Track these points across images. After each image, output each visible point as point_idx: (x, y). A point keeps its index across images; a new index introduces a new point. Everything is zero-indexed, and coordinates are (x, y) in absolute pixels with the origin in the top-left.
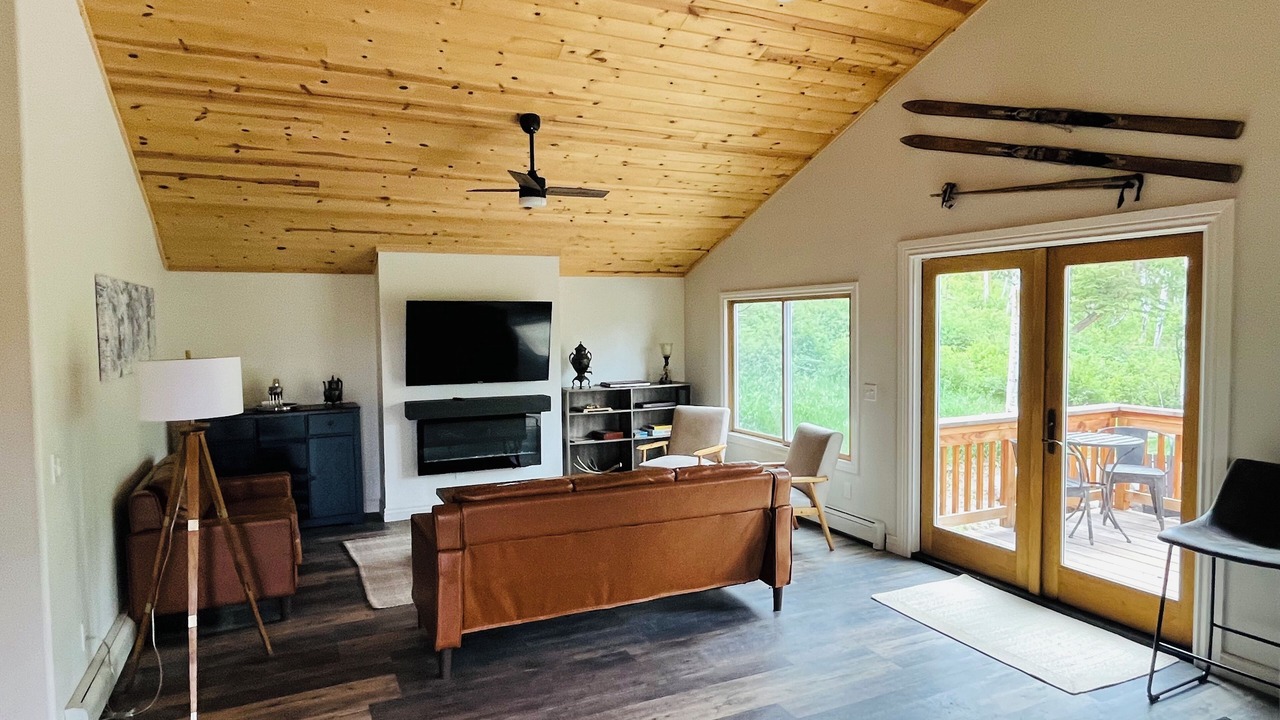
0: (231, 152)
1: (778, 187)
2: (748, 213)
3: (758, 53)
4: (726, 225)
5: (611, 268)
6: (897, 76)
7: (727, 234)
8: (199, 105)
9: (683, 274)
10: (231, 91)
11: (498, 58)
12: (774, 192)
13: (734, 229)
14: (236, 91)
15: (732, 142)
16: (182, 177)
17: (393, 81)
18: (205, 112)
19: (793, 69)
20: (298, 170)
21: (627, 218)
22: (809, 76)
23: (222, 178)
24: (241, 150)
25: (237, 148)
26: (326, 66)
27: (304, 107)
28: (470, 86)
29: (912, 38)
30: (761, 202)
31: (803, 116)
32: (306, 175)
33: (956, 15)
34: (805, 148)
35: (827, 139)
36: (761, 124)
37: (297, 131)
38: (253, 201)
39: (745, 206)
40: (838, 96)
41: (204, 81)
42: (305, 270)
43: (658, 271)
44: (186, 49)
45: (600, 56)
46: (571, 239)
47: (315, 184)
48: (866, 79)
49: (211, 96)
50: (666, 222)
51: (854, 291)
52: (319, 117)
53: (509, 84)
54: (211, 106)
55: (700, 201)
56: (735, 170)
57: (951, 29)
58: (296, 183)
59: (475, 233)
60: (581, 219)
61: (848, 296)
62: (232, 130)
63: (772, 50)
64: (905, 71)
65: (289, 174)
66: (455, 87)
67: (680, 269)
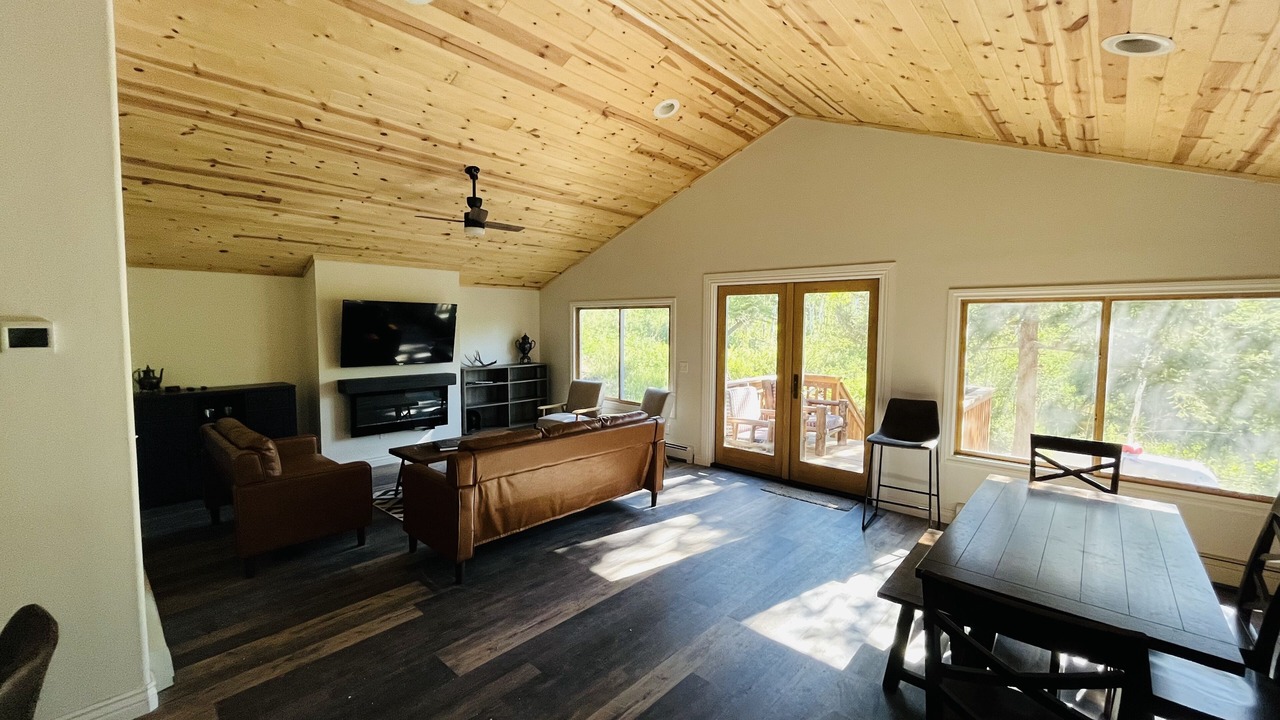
0: (207, 166)
1: (617, 234)
2: (593, 249)
3: (634, 146)
4: (577, 256)
5: (492, 282)
6: (704, 173)
7: (576, 263)
8: (190, 122)
9: (539, 288)
10: (227, 115)
11: (465, 123)
12: (614, 237)
13: (582, 259)
14: (233, 115)
15: (600, 202)
16: (146, 182)
17: (377, 128)
18: (195, 128)
19: (651, 160)
20: (264, 187)
21: (516, 247)
22: (659, 165)
23: (188, 187)
24: (217, 165)
25: (214, 163)
26: (324, 107)
27: (292, 137)
28: (436, 140)
29: (719, 152)
30: (604, 243)
31: (647, 190)
32: (271, 192)
33: (745, 142)
34: (640, 211)
35: (655, 206)
36: (619, 193)
37: (279, 156)
38: (212, 209)
39: (594, 244)
40: (670, 181)
41: (204, 103)
42: (240, 271)
43: (524, 286)
44: (197, 73)
45: (536, 133)
46: (471, 259)
47: (277, 201)
48: (687, 172)
49: (205, 116)
50: (540, 251)
51: (673, 303)
52: (302, 147)
53: (467, 144)
54: (201, 124)
55: (567, 239)
56: (595, 220)
57: (739, 149)
58: (259, 198)
59: (399, 249)
60: (484, 245)
61: (669, 307)
62: (216, 148)
63: (643, 147)
64: (709, 170)
65: (256, 190)
66: (425, 140)
67: (538, 285)
